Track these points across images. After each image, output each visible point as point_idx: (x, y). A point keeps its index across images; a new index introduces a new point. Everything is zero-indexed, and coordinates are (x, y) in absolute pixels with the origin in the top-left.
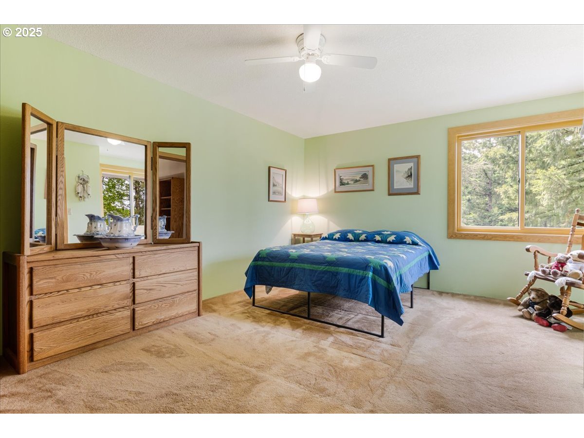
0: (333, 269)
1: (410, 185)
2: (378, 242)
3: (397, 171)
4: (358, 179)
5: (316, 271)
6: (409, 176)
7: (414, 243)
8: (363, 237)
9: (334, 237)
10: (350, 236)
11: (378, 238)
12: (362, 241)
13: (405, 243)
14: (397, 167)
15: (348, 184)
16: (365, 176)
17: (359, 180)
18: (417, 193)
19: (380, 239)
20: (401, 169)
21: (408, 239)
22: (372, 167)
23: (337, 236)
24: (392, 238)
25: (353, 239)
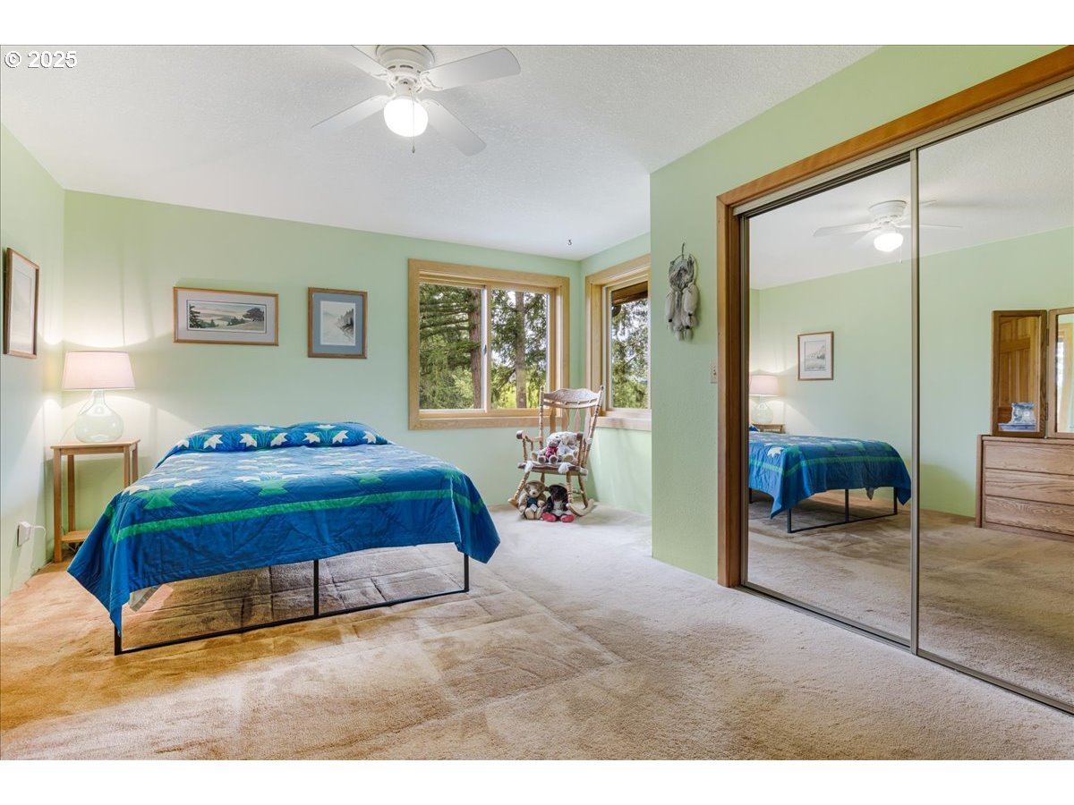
0: (380, 498)
1: (349, 340)
2: (314, 445)
3: (326, 314)
4: (239, 317)
5: (341, 511)
6: (348, 325)
7: (381, 442)
8: (280, 439)
9: (206, 445)
10: (248, 439)
11: (312, 438)
12: (276, 447)
13: (365, 442)
14: (326, 306)
15: (212, 325)
16: (256, 315)
17: (242, 321)
18: (362, 356)
19: (318, 440)
20: (332, 312)
21: (370, 437)
22: (273, 298)
23: (214, 440)
24: (340, 436)
25: (255, 445)
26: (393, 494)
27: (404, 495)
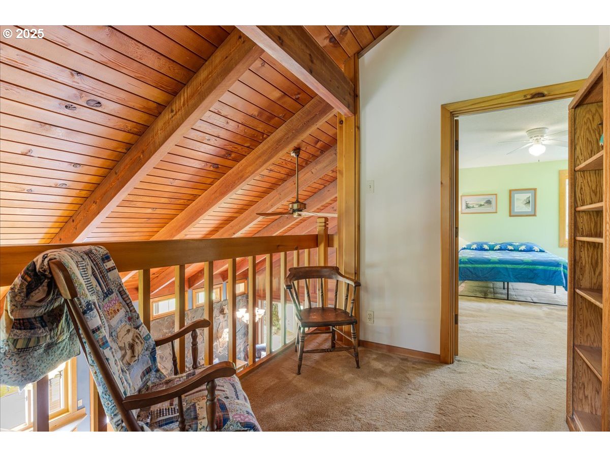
0: (531, 267)
1: (528, 209)
2: (511, 250)
3: (517, 199)
4: (482, 203)
5: (517, 269)
6: (527, 203)
7: (541, 251)
8: (497, 247)
9: (472, 248)
10: (486, 247)
11: (510, 248)
12: (496, 250)
13: (534, 251)
14: (517, 196)
15: (473, 207)
16: (489, 202)
17: (484, 205)
18: (535, 215)
19: (513, 248)
20: (520, 199)
21: (536, 248)
22: (495, 196)
23: (474, 246)
24: (523, 248)
25: (488, 248)
26: (537, 266)
27: (541, 267)
